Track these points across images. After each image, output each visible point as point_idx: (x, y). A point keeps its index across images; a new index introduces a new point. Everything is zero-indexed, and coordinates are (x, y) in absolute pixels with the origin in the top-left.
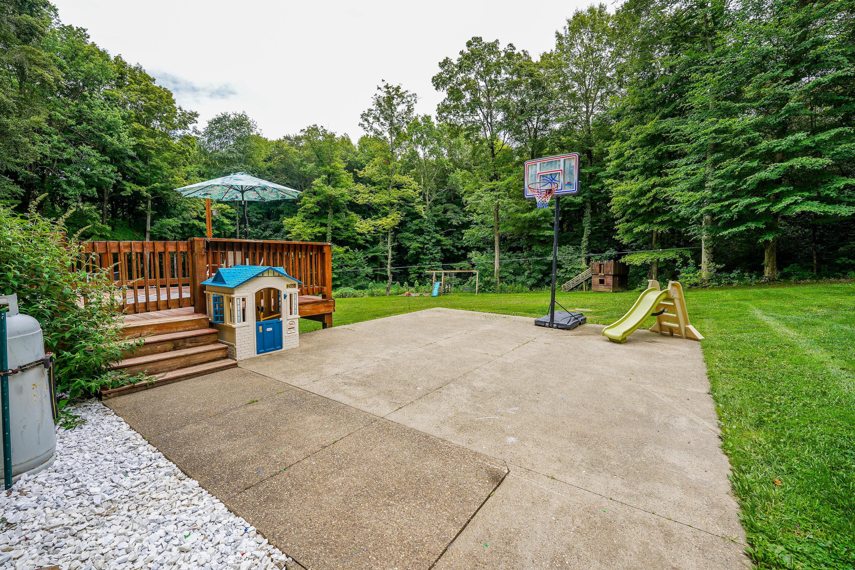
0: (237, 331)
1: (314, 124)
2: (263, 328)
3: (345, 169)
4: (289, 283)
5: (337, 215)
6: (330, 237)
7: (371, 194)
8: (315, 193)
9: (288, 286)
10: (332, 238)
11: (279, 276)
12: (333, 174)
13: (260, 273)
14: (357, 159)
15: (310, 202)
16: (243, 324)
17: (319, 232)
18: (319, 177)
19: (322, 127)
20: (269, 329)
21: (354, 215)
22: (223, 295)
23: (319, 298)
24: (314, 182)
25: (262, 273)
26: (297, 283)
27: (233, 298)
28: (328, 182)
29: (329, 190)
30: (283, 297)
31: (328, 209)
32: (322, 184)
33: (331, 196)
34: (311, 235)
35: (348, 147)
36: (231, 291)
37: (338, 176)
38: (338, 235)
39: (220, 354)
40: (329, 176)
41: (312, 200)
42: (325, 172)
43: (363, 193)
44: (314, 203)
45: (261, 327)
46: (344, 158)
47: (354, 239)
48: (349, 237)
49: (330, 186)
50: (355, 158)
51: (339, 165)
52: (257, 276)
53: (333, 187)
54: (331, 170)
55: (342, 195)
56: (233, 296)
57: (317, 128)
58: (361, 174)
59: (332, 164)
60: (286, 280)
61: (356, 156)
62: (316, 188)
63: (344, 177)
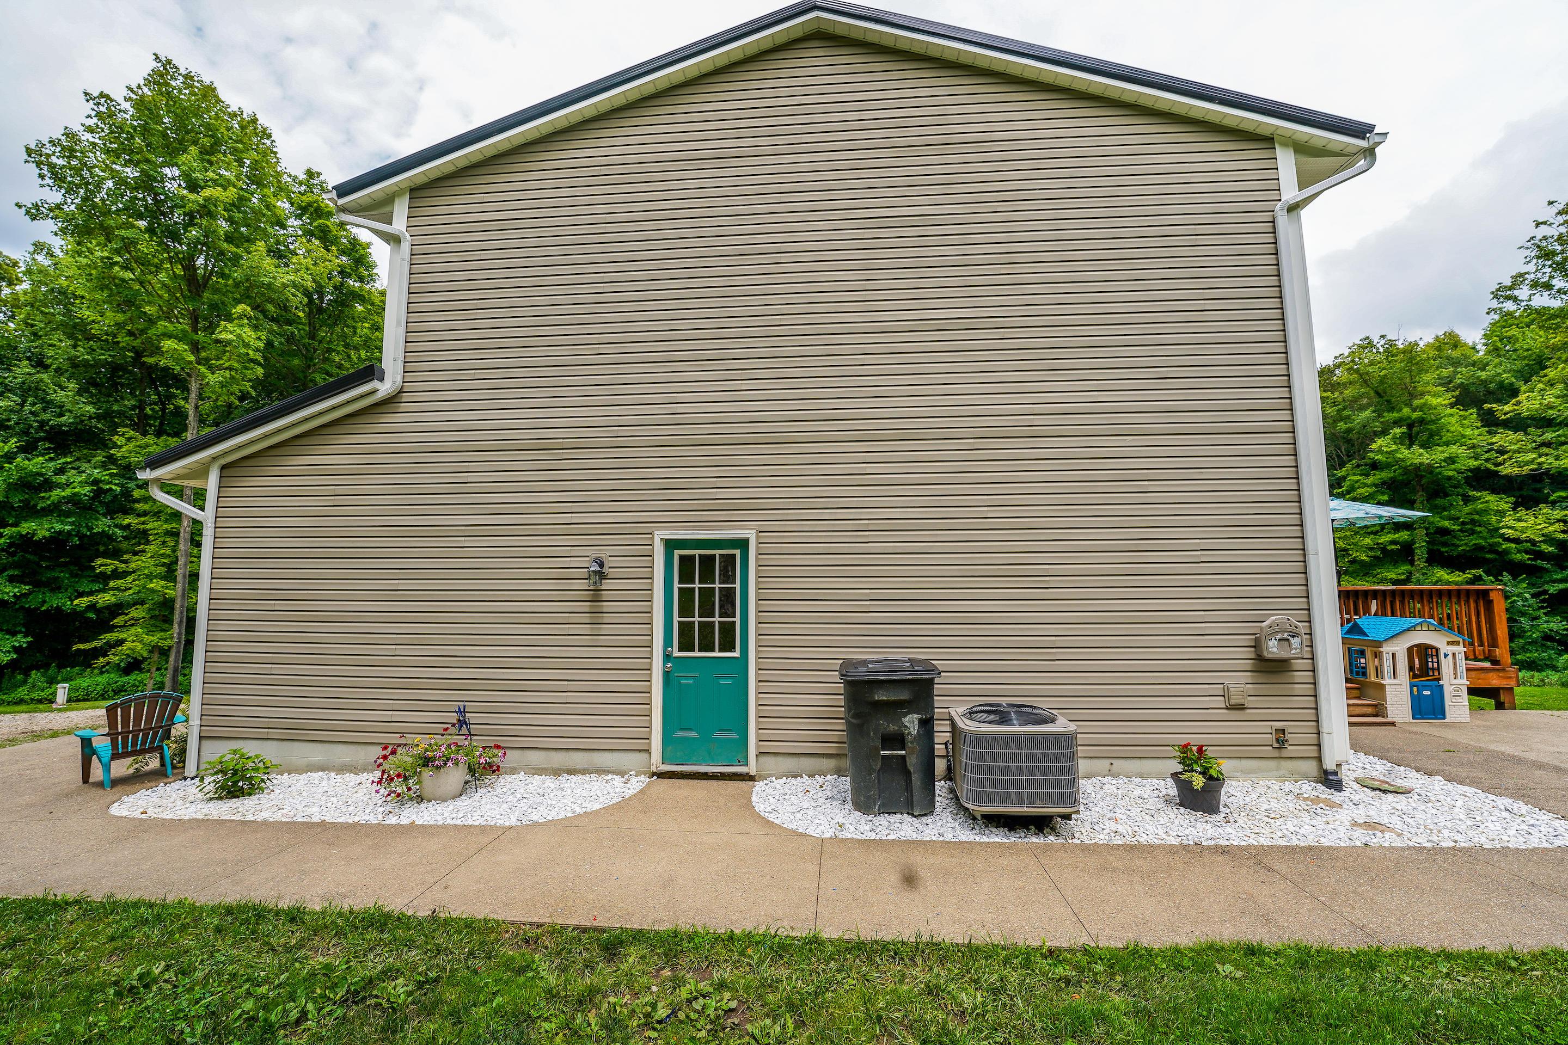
0: (1388, 689)
1: (1363, 336)
2: (1418, 691)
3: (1452, 406)
4: (1450, 640)
5: (1439, 501)
6: (1424, 550)
7: (1545, 450)
8: (1375, 466)
9: (1448, 643)
10: (1430, 552)
11: (1435, 630)
12: (1422, 421)
13: (1412, 627)
14: (1483, 375)
15: (1366, 485)
16: (1393, 681)
17: (1393, 542)
18: (1384, 433)
19: (1383, 337)
20: (1427, 693)
21: (1491, 498)
22: (1365, 648)
23: (1487, 665)
24: (1374, 446)
25: (1414, 626)
26: (1461, 641)
27: (1381, 652)
28: (1410, 439)
29: (1417, 456)
30: (1442, 656)
31: (1414, 491)
32: (1394, 447)
33: (1417, 467)
34: (1371, 549)
35: (1455, 354)
36: (1379, 644)
37: (1434, 422)
38: (1445, 544)
39: (1369, 710)
40: (1410, 426)
41: (1370, 480)
42: (1398, 423)
43: (1515, 452)
44: (1376, 485)
45: (1415, 689)
46: (1446, 383)
47: (1496, 552)
48: (1480, 548)
49: (1415, 447)
50: (1479, 373)
51: (1434, 401)
52: (1408, 630)
53: (1422, 446)
54: (1415, 415)
55: (1451, 460)
56: (1382, 650)
57: (1371, 343)
58: (1505, 410)
59: (1417, 402)
60: (1447, 636)
61: (1483, 369)
62: (1379, 457)
63: (1453, 420)
